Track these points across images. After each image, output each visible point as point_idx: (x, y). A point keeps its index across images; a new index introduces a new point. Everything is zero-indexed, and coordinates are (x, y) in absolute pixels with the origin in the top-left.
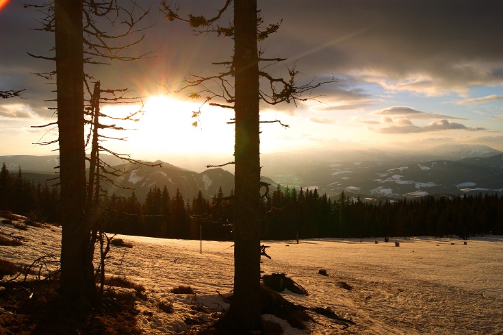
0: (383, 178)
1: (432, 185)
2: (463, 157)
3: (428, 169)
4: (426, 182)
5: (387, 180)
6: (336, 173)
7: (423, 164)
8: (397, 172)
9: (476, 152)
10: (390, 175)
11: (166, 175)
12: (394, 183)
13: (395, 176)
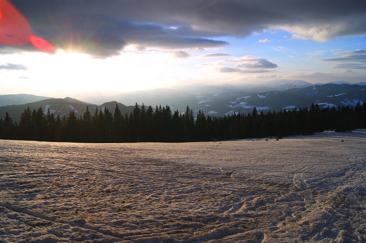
0: (234, 105)
1: (267, 109)
2: (287, 89)
3: (264, 97)
4: (263, 106)
5: (237, 106)
6: (201, 102)
7: (261, 94)
8: (243, 100)
9: (296, 85)
10: (238, 102)
11: (73, 108)
12: (241, 107)
13: (242, 103)
